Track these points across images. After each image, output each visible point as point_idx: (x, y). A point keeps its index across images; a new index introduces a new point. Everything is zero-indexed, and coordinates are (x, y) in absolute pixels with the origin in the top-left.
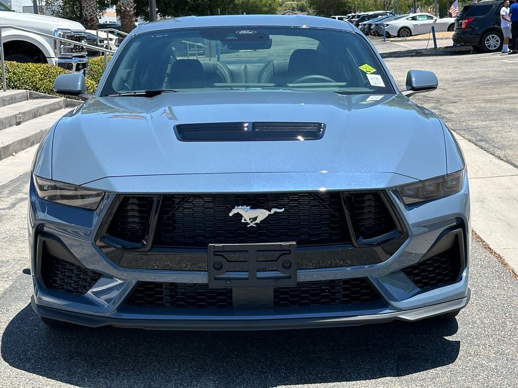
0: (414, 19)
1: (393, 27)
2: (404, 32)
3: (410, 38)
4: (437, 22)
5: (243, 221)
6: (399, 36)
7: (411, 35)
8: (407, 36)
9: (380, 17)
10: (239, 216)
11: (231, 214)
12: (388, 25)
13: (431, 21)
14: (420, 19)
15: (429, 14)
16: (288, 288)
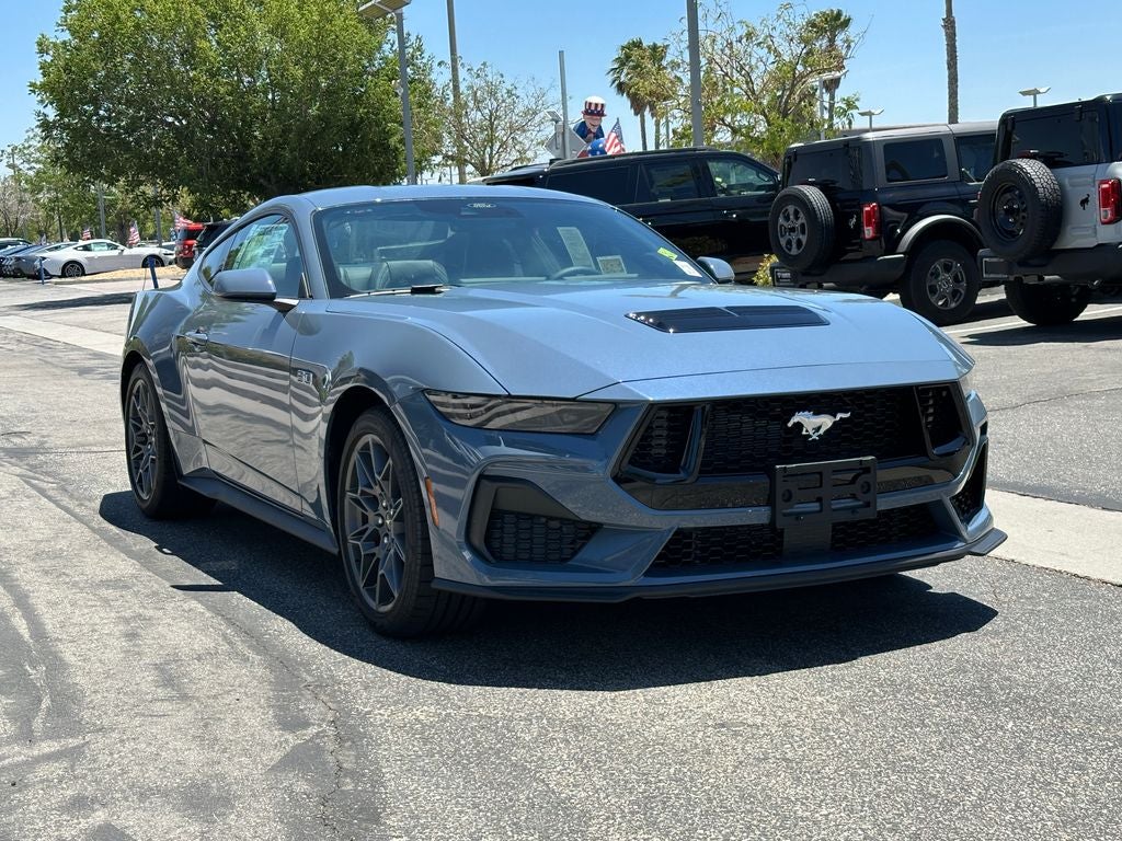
0: (86, 248)
1: (54, 262)
2: (72, 269)
3: (84, 278)
4: (125, 253)
5: (804, 433)
6: (63, 275)
7: (84, 274)
8: (78, 276)
9: (10, 247)
10: (799, 426)
11: (790, 425)
12: (44, 258)
13: (116, 253)
14: (97, 249)
15: (109, 241)
16: (866, 521)
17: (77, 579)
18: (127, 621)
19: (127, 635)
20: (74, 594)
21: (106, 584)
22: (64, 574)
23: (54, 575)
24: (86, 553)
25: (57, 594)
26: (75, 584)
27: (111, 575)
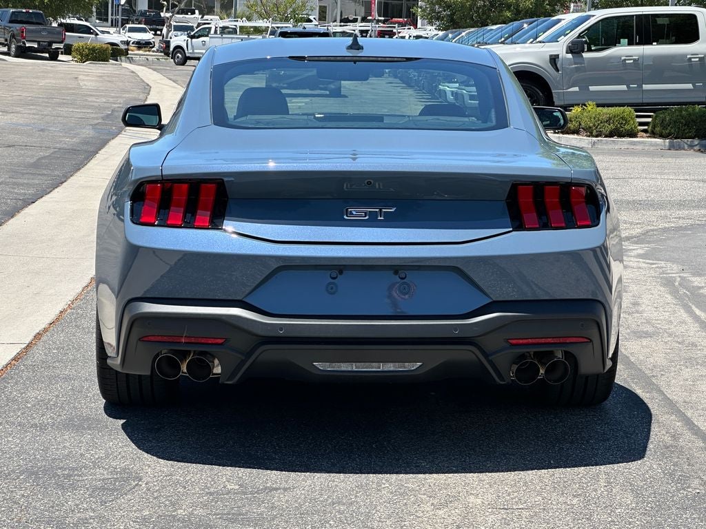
17: (669, 339)
18: (637, 312)
19: (639, 304)
20: (669, 329)
21: (647, 335)
22: (679, 343)
23: (687, 342)
24: (665, 363)
25: (682, 329)
26: (670, 335)
27: (645, 342)
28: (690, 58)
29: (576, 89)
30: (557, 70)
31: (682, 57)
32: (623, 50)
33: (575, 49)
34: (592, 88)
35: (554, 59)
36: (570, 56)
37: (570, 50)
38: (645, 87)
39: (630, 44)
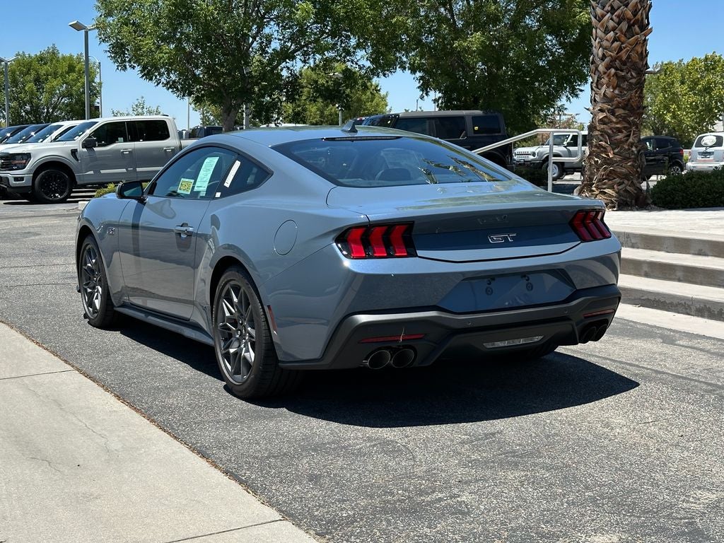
28: (165, 150)
29: (92, 172)
30: (78, 160)
31: (160, 149)
32: (121, 145)
33: (88, 144)
34: (102, 172)
35: (74, 152)
36: (85, 150)
37: (84, 146)
38: (138, 169)
39: (125, 141)
